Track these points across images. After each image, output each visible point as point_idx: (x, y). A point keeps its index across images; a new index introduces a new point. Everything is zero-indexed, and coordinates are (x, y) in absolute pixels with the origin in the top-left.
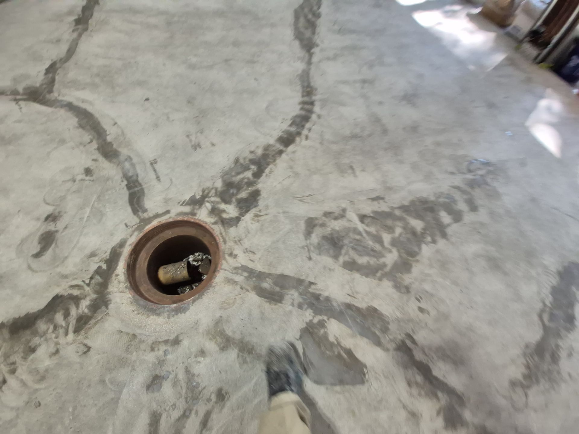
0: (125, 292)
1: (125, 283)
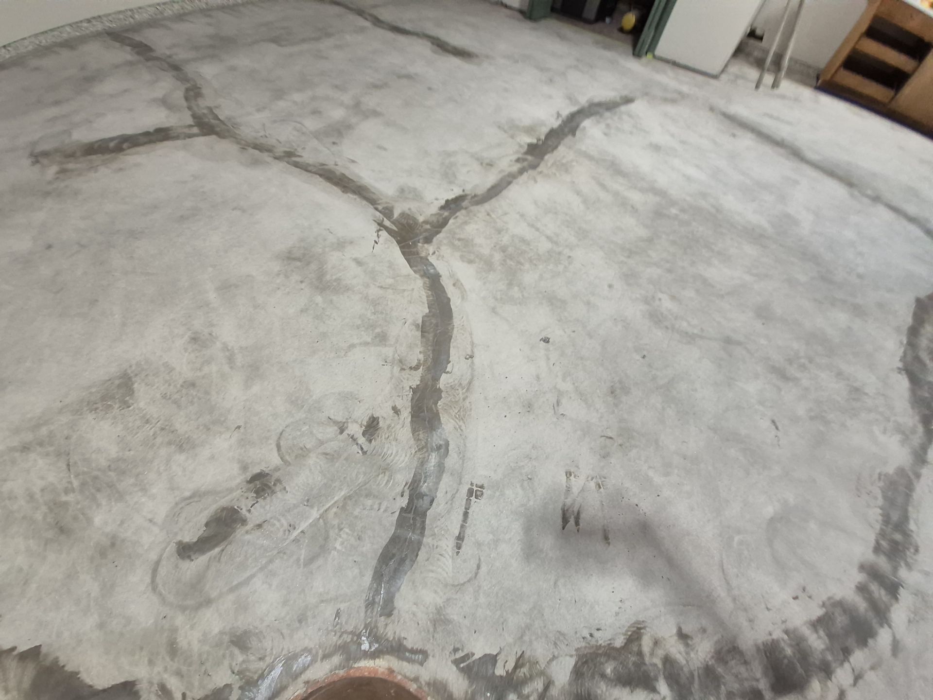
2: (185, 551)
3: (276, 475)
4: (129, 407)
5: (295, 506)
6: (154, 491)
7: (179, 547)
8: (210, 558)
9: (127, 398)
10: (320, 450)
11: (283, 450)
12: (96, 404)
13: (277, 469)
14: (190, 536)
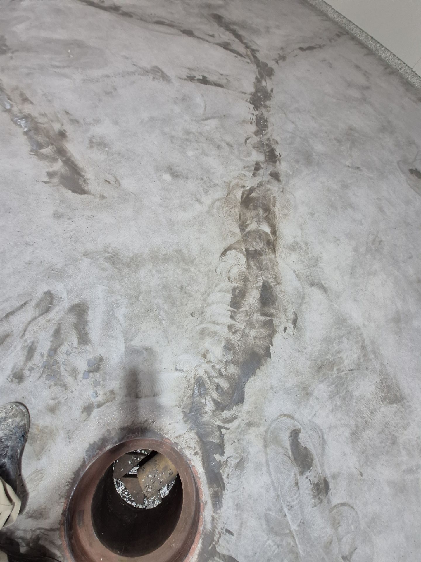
0: (174, 438)
1: (181, 448)
2: (295, 434)
3: (325, 501)
4: (382, 402)
5: (302, 512)
6: (331, 417)
7: (298, 431)
8: (288, 449)
9: (387, 400)
10: (335, 538)
11: (341, 508)
12: (385, 383)
13: (329, 502)
14: (302, 437)
